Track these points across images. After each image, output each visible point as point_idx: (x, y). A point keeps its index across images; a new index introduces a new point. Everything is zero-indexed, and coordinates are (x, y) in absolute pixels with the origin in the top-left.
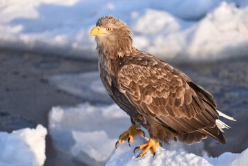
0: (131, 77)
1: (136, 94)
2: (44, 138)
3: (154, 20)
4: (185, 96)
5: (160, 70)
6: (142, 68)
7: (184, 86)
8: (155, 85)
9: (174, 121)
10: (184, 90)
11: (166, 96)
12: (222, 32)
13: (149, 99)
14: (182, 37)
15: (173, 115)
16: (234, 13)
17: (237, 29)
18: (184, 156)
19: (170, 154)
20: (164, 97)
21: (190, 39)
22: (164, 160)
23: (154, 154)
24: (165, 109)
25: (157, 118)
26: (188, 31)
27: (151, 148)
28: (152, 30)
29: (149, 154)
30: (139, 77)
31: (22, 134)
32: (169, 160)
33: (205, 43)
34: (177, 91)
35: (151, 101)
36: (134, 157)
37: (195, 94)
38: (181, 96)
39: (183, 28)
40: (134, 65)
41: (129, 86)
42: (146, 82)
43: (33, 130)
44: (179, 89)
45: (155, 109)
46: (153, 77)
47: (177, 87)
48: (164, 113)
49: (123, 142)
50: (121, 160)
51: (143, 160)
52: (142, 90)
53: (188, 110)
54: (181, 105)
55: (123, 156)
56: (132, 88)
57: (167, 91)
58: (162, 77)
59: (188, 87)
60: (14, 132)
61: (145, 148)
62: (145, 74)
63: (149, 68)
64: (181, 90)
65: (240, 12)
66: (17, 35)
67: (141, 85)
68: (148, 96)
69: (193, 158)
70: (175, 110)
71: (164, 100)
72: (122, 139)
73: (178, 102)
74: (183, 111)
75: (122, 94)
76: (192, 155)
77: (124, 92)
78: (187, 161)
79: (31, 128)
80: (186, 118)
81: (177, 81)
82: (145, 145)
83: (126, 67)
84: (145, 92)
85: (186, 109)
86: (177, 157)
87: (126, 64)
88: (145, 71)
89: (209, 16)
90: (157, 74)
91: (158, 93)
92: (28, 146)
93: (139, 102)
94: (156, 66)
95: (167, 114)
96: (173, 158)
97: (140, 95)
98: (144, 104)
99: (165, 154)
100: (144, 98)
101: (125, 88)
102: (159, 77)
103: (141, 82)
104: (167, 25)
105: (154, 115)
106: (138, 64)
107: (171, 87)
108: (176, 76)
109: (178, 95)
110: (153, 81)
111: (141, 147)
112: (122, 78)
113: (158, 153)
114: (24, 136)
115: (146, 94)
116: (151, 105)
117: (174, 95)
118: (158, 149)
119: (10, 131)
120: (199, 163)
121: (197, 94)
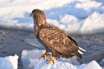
0: (44, 33)
1: (46, 40)
2: (17, 60)
3: (68, 18)
4: (66, 41)
5: (56, 31)
6: (49, 30)
7: (65, 37)
8: (54, 36)
9: (61, 51)
10: (65, 39)
11: (58, 41)
12: (94, 23)
13: (51, 42)
14: (78, 25)
15: (61, 48)
16: (99, 16)
17: (100, 22)
18: (65, 63)
19: (59, 63)
20: (57, 41)
21: (81, 25)
22: (57, 65)
23: (54, 63)
24: (58, 46)
25: (54, 49)
26: (81, 22)
27: (53, 61)
28: (67, 22)
29: (52, 62)
30: (48, 33)
31: (8, 58)
32: (59, 65)
33: (87, 27)
34: (62, 39)
35: (52, 42)
36: (46, 64)
37: (70, 40)
38: (64, 41)
39: (79, 21)
40: (46, 29)
41: (44, 37)
42: (50, 36)
43: (13, 56)
44: (63, 38)
45: (54, 46)
46: (53, 34)
47: (62, 38)
48: (57, 47)
49: (42, 58)
50: (41, 65)
51: (49, 65)
52: (49, 39)
53: (67, 46)
54: (64, 44)
55: (42, 63)
56: (45, 38)
57: (58, 39)
58: (57, 34)
59: (67, 38)
60: (6, 57)
61: (50, 60)
62: (50, 32)
63: (51, 30)
64: (64, 39)
65: (101, 15)
66: (15, 24)
67: (48, 36)
68: (51, 41)
69: (68, 64)
70: (62, 46)
71: (57, 42)
72: (42, 57)
73: (63, 43)
74: (65, 46)
75: (41, 40)
76: (68, 63)
77: (42, 39)
78: (65, 65)
79: (12, 56)
80: (66, 49)
81: (62, 35)
82: (50, 59)
83: (43, 30)
84: (50, 39)
85: (66, 46)
86: (62, 64)
87: (43, 29)
88: (50, 31)
89: (89, 17)
90: (55, 32)
91: (55, 40)
92: (11, 63)
93: (47, 43)
94: (54, 30)
95: (58, 47)
96: (61, 64)
97: (48, 40)
98: (49, 44)
99: (58, 63)
100: (49, 42)
101: (42, 38)
102: (55, 34)
103: (48, 35)
104: (73, 20)
105: (53, 48)
106: (48, 29)
107: (60, 38)
108: (62, 33)
109: (63, 41)
110: (53, 35)
111: (49, 60)
112: (41, 34)
113: (55, 62)
114: (9, 59)
115: (50, 40)
116: (52, 44)
117: (61, 41)
118: (55, 61)
119: (4, 57)
120: (70, 66)
121: (71, 40)
